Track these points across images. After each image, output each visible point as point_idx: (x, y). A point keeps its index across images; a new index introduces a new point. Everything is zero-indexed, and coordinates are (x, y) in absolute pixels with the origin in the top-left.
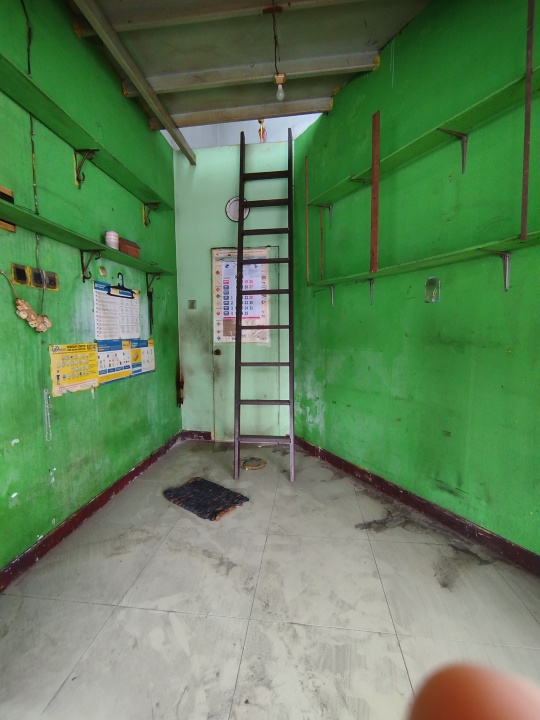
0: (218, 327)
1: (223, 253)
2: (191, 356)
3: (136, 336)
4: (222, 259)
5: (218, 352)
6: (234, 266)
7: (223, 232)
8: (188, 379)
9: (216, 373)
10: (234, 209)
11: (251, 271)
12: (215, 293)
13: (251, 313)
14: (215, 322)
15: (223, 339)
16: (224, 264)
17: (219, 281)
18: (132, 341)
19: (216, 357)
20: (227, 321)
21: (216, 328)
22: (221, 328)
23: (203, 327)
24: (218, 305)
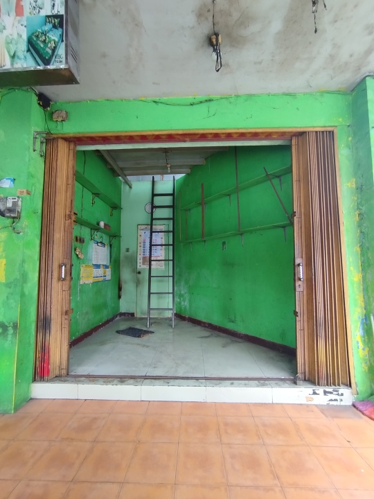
0: (140, 261)
1: (143, 227)
2: (126, 275)
3: (105, 263)
4: (143, 230)
5: (139, 273)
6: (148, 233)
7: (143, 217)
8: (124, 286)
9: (138, 283)
10: (149, 208)
11: (156, 235)
12: (139, 245)
13: (156, 255)
14: (138, 259)
15: (142, 266)
16: (143, 232)
17: (141, 240)
18: (103, 265)
19: (138, 275)
20: (144, 258)
21: (138, 261)
22: (141, 261)
23: (132, 261)
24: (140, 250)
